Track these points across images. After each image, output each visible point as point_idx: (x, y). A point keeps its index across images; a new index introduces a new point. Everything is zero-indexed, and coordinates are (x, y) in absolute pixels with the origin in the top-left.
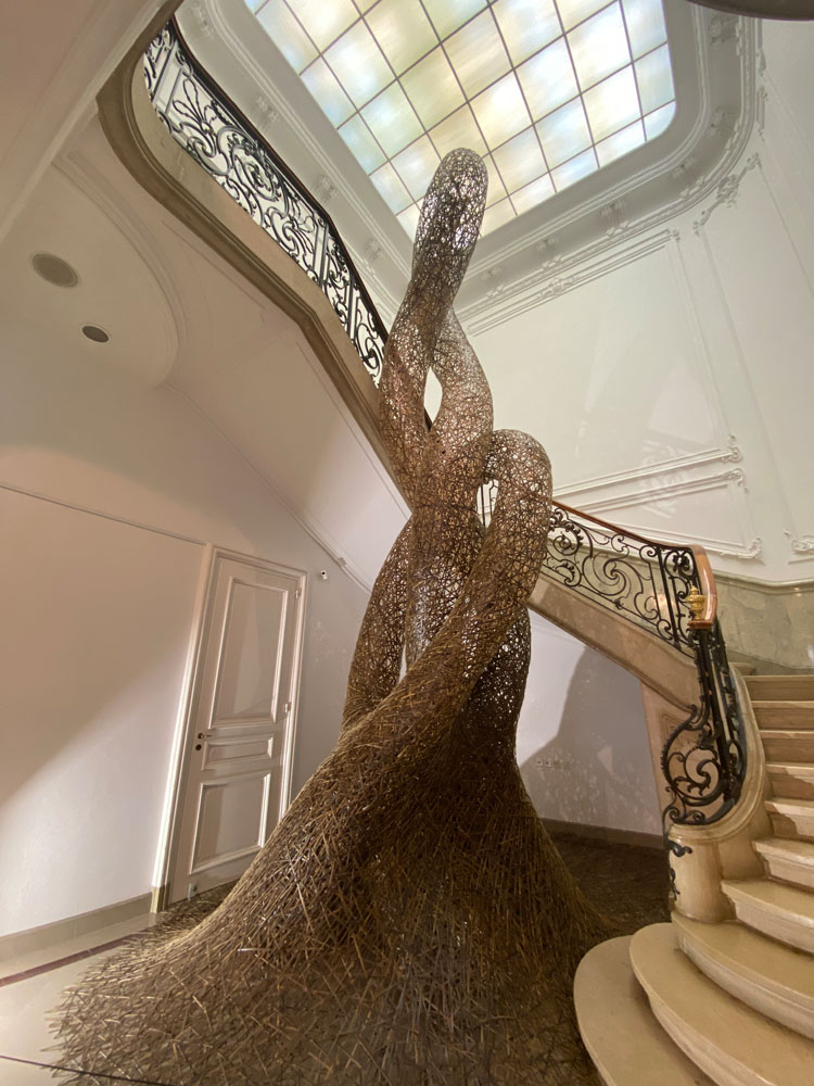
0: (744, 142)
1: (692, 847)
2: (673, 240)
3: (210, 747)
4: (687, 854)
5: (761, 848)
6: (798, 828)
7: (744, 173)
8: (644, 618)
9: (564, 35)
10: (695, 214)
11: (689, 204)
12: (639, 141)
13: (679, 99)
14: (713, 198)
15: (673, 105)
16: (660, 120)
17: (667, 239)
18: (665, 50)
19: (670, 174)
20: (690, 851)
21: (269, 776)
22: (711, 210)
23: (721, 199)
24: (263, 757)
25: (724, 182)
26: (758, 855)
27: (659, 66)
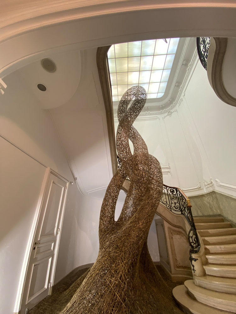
0: (174, 106)
1: (198, 258)
2: (158, 119)
3: (38, 247)
4: (197, 260)
5: (207, 257)
6: (210, 251)
7: (174, 112)
8: (163, 203)
9: (151, 70)
10: (163, 116)
11: (161, 113)
12: (155, 97)
13: (165, 93)
14: (166, 114)
15: (164, 93)
16: (160, 95)
17: (157, 118)
18: (167, 83)
19: (159, 106)
20: (198, 259)
21: (51, 258)
22: (166, 116)
23: (168, 115)
24: (50, 251)
25: (169, 112)
26: (206, 258)
27: (164, 85)
